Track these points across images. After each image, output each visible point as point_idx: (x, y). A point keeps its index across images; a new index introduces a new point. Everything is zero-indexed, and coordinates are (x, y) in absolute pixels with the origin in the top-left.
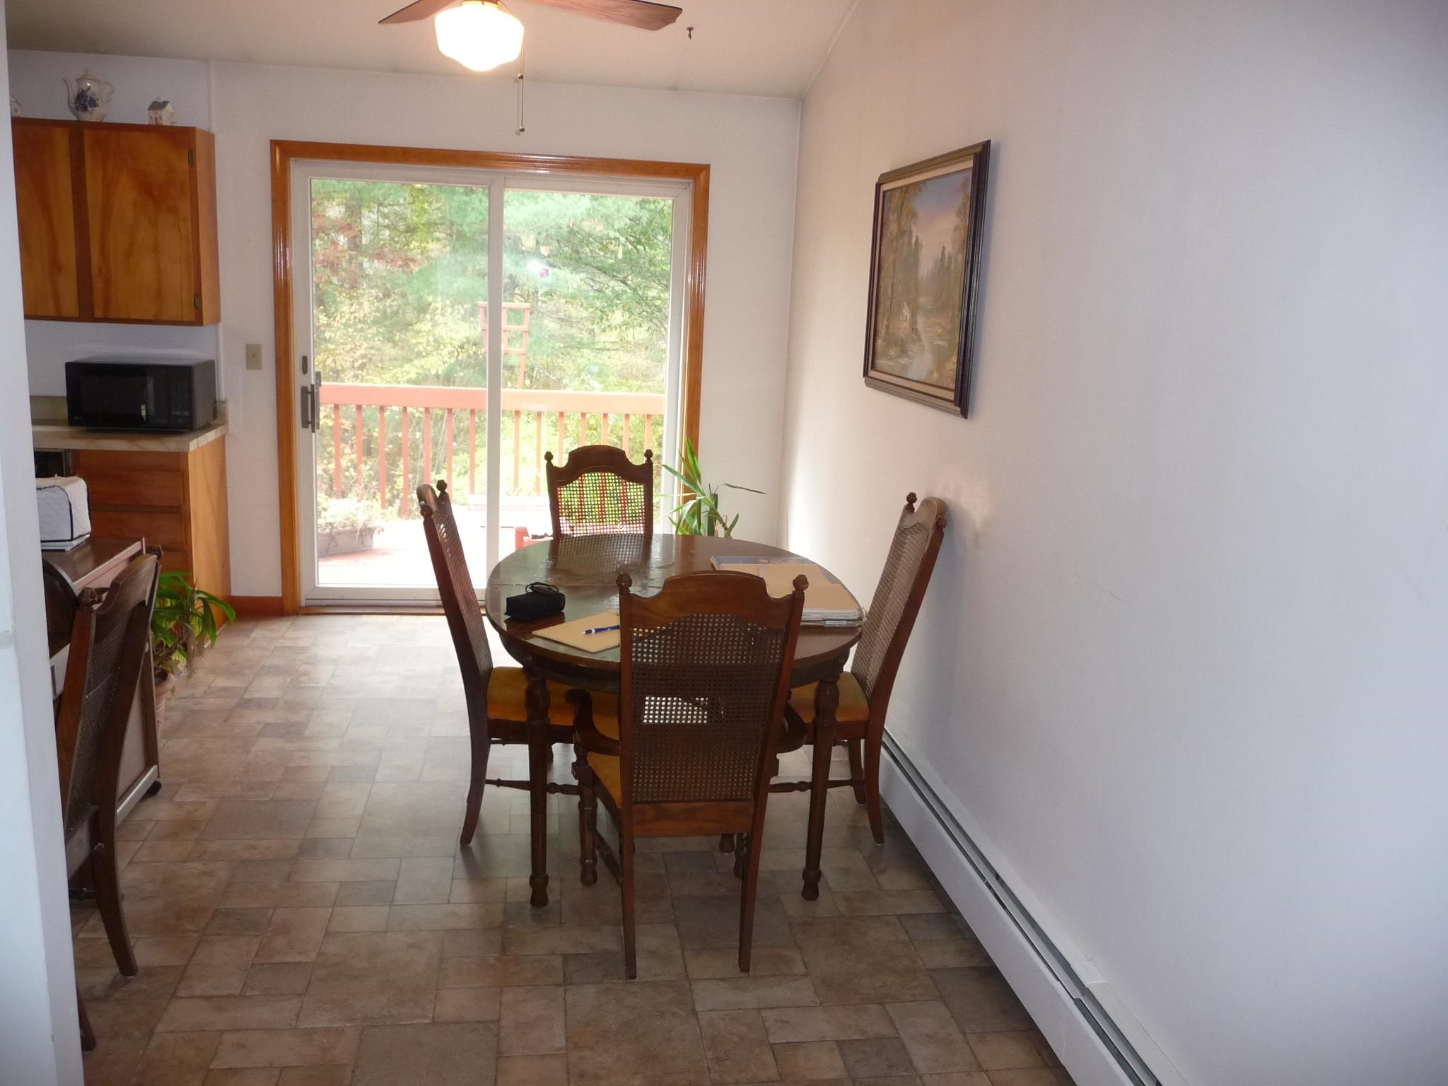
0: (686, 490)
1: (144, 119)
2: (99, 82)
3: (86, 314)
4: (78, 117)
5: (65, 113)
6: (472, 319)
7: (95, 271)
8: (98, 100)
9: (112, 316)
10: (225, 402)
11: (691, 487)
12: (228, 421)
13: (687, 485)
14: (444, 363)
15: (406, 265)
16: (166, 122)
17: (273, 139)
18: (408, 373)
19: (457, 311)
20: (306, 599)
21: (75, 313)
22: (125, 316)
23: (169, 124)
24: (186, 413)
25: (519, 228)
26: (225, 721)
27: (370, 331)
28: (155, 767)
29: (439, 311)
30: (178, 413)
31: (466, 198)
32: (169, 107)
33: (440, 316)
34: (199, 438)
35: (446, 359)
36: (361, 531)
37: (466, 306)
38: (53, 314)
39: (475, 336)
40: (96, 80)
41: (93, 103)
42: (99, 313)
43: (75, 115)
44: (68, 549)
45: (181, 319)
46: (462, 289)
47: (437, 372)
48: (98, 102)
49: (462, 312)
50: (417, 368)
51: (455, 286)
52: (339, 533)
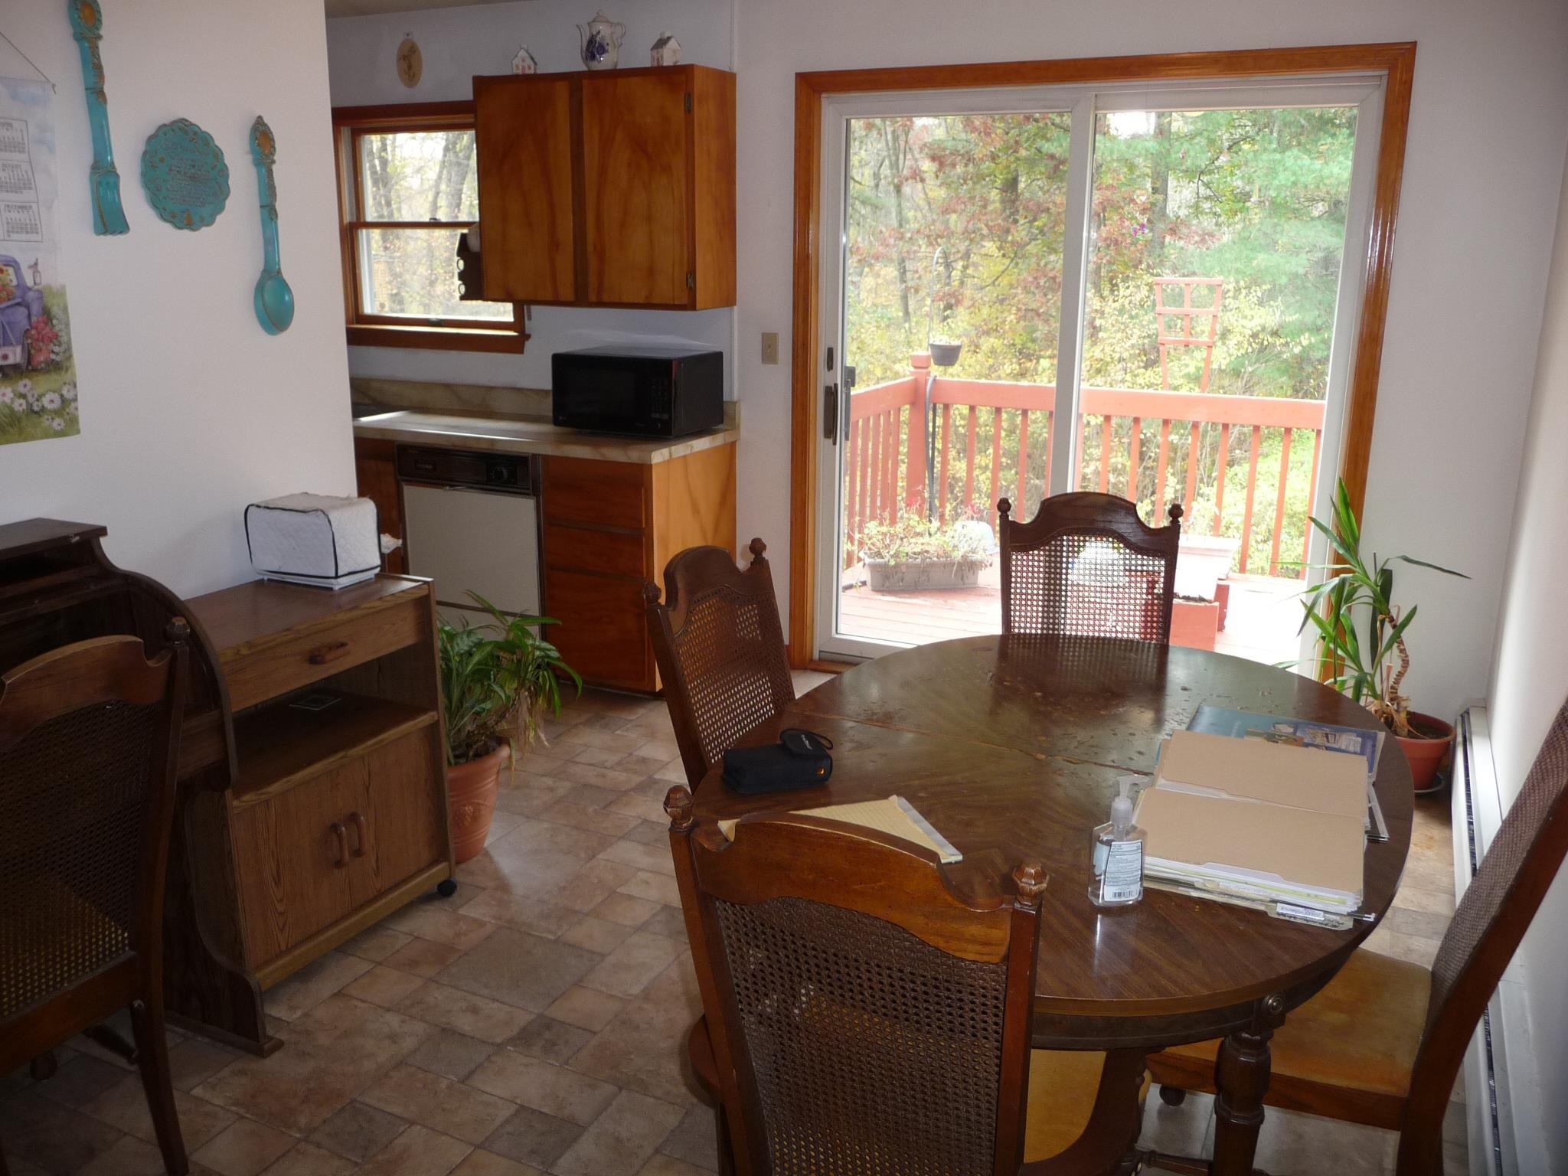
0: (1338, 559)
1: (645, 61)
2: (612, 23)
3: (581, 299)
4: (588, 67)
5: (575, 64)
6: (1272, 303)
7: (590, 248)
8: (608, 44)
9: (606, 298)
10: (735, 403)
11: (1347, 556)
12: (739, 426)
13: (1341, 551)
14: (1230, 355)
15: (1203, 240)
16: (668, 61)
17: (798, 71)
18: (1187, 366)
19: (1254, 294)
20: (820, 651)
21: (571, 297)
22: (617, 300)
23: (671, 64)
24: (666, 417)
25: (1340, 189)
26: (605, 808)
27: (1146, 318)
28: (443, 865)
29: (1231, 294)
30: (657, 416)
31: (1278, 156)
32: (672, 44)
33: (1231, 300)
34: (673, 448)
35: (1233, 351)
36: (960, 565)
37: (1264, 287)
38: (550, 297)
39: (1273, 324)
40: (608, 22)
41: (602, 50)
42: (593, 298)
43: (586, 65)
44: (337, 588)
45: (672, 303)
46: (1263, 267)
47: (1220, 366)
48: (607, 47)
49: (1259, 294)
50: (1197, 361)
51: (1255, 263)
52: (933, 565)
